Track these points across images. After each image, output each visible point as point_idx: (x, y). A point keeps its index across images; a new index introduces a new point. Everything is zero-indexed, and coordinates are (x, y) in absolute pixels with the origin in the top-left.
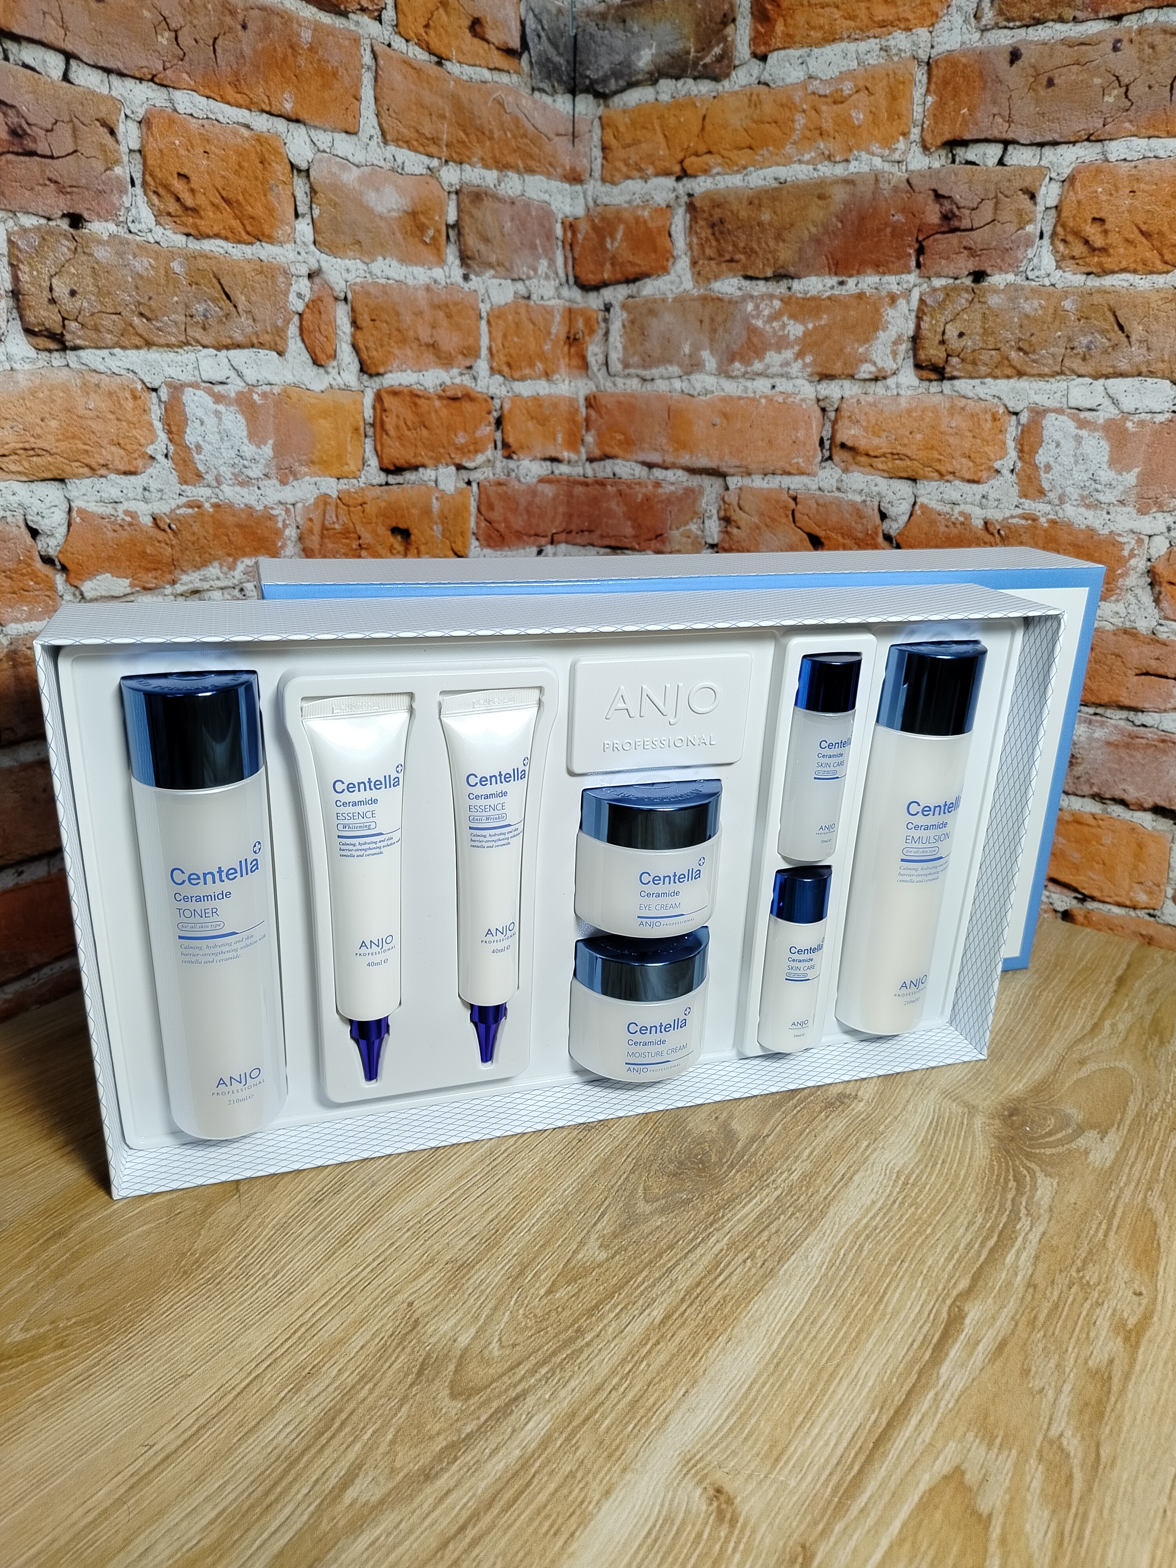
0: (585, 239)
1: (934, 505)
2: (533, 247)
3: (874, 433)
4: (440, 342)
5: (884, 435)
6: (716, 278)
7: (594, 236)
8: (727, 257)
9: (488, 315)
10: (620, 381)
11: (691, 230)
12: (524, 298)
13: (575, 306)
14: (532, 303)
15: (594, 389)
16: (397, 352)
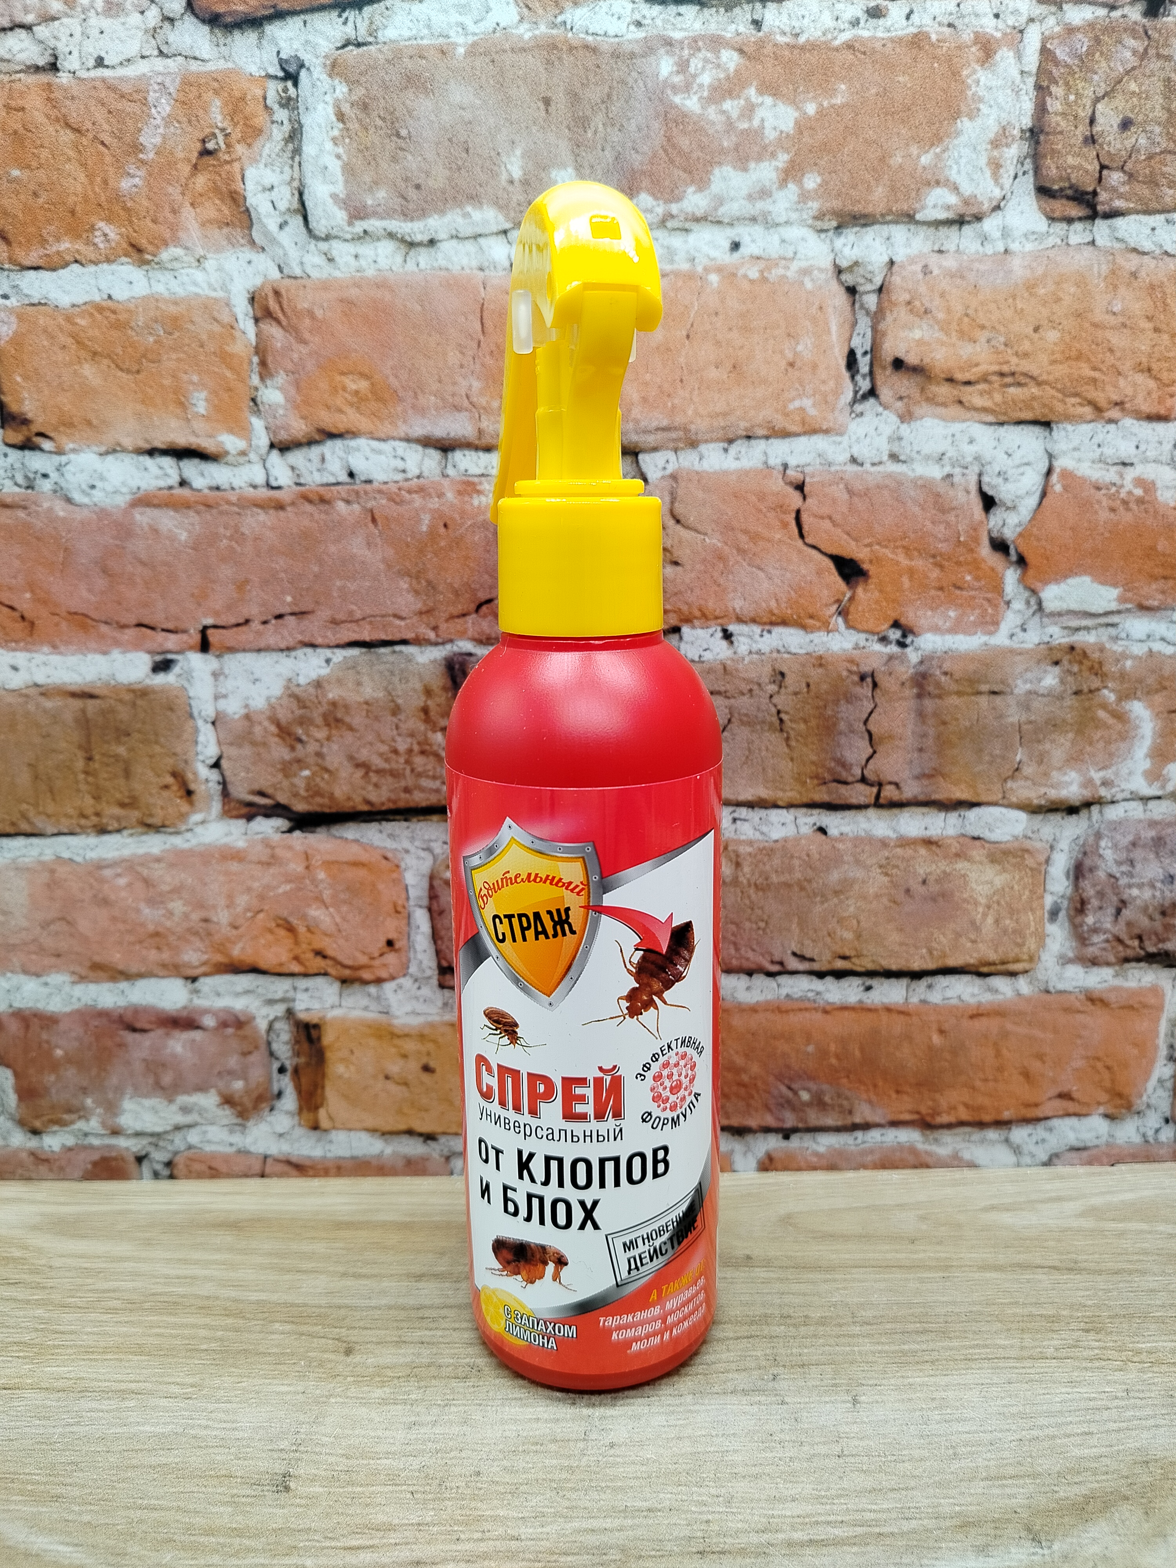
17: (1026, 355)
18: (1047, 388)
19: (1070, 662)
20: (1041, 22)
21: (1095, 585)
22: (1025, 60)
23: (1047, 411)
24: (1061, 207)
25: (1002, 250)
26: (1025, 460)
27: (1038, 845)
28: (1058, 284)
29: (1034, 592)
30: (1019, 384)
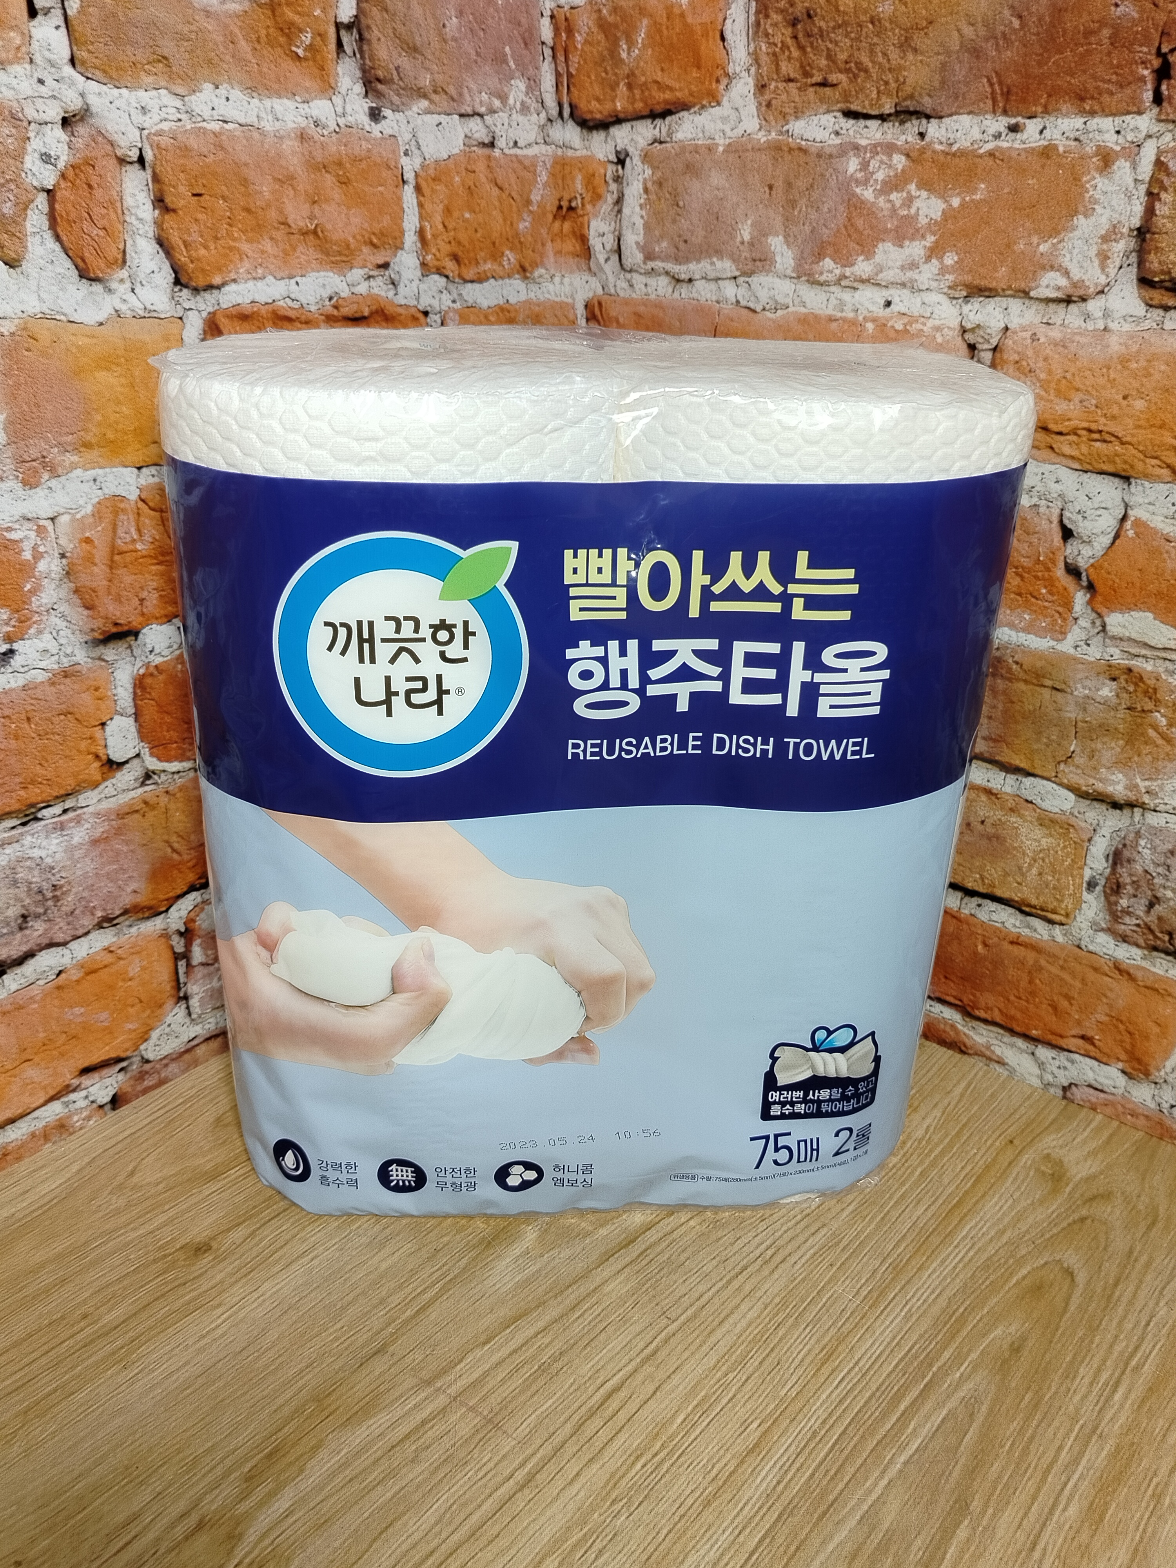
0: (586, 42)
1: (1158, 523)
2: (500, 59)
3: (1059, 393)
4: (329, 227)
5: (1077, 397)
6: (798, 114)
7: (601, 37)
8: (818, 78)
9: (417, 175)
10: (639, 280)
11: (757, 30)
12: (484, 145)
13: (570, 153)
14: (497, 152)
15: (600, 291)
16: (245, 247)
17: (1114, 418)
18: (1130, 447)
19: (1127, 681)
20: (1158, 138)
21: (1157, 622)
22: (1139, 170)
23: (1126, 467)
24: (1157, 296)
25: (1102, 328)
26: (1103, 505)
27: (1083, 824)
28: (1149, 361)
29: (1100, 616)
30: (1105, 441)
